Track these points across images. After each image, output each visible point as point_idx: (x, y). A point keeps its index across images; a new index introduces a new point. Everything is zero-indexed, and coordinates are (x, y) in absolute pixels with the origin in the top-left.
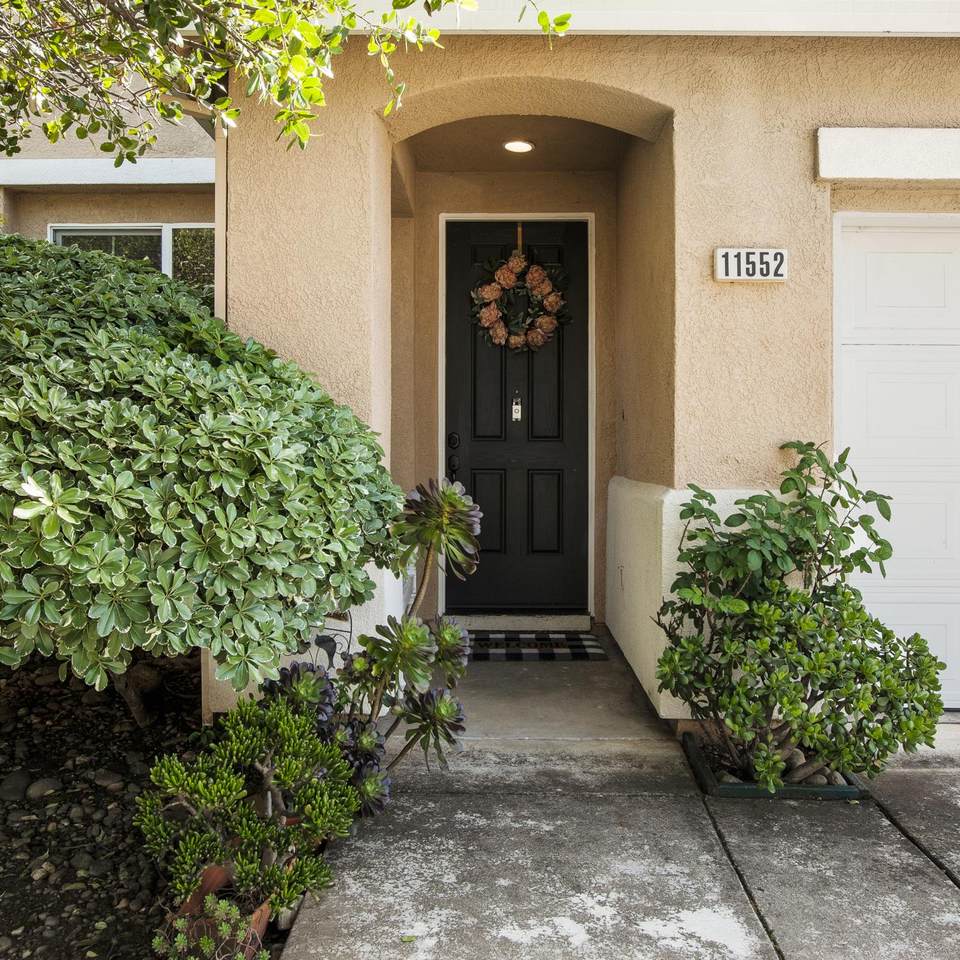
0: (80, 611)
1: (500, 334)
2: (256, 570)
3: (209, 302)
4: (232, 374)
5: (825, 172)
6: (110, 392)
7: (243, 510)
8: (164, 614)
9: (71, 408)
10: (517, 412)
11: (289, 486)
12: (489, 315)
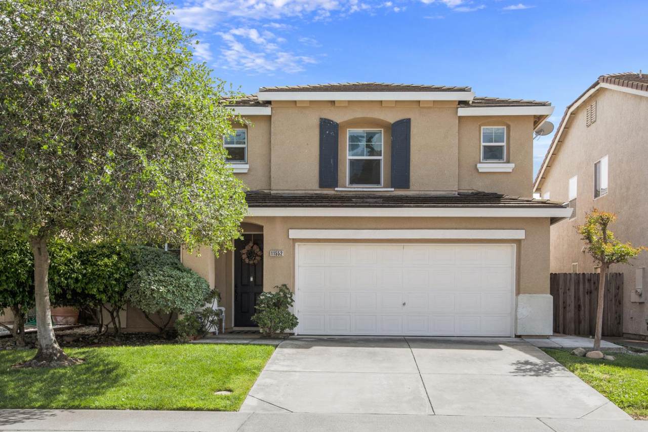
0: (167, 303)
1: (247, 261)
2: (188, 299)
3: (179, 259)
4: (185, 274)
5: (290, 237)
6: (168, 276)
7: (186, 291)
8: (177, 303)
9: (164, 278)
10: (252, 279)
11: (193, 289)
12: (244, 256)
